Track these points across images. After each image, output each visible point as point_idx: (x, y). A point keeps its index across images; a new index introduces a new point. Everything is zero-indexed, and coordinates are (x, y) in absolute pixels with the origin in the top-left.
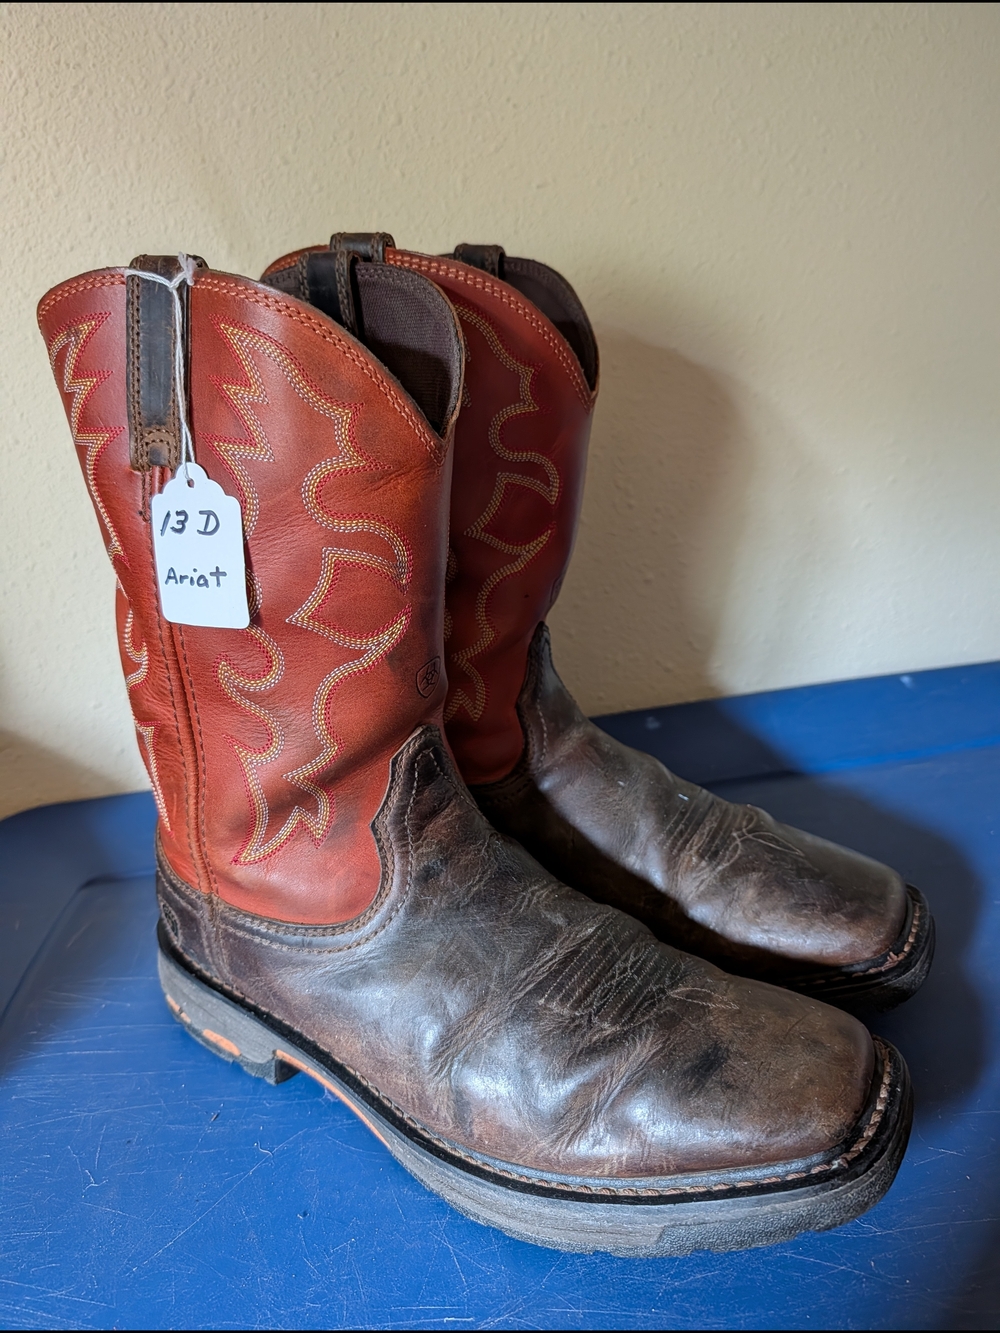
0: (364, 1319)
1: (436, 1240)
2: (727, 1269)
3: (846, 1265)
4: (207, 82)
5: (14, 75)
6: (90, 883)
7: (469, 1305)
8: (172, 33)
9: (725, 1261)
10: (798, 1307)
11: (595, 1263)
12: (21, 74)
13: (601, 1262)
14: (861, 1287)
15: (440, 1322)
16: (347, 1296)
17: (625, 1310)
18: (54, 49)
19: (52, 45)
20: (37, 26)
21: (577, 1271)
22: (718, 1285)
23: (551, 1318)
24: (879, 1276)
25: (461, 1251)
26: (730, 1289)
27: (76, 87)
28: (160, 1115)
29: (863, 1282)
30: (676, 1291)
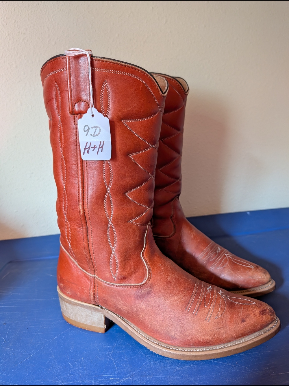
0: (86, 379)
1: (109, 358)
2: (195, 365)
3: (229, 363)
4: (60, 40)
5: (7, 35)
6: (10, 262)
7: (117, 375)
8: (51, 27)
9: (194, 363)
10: (215, 375)
11: (156, 363)
12: (9, 35)
13: (157, 363)
14: (233, 369)
15: (109, 380)
16: (81, 373)
17: (164, 376)
18: (18, 29)
19: (18, 28)
20: (14, 23)
21: (150, 366)
22: (192, 369)
23: (142, 378)
24: (238, 366)
25: (116, 360)
26: (195, 370)
27: (23, 39)
28: (27, 323)
29: (234, 368)
30: (179, 371)
